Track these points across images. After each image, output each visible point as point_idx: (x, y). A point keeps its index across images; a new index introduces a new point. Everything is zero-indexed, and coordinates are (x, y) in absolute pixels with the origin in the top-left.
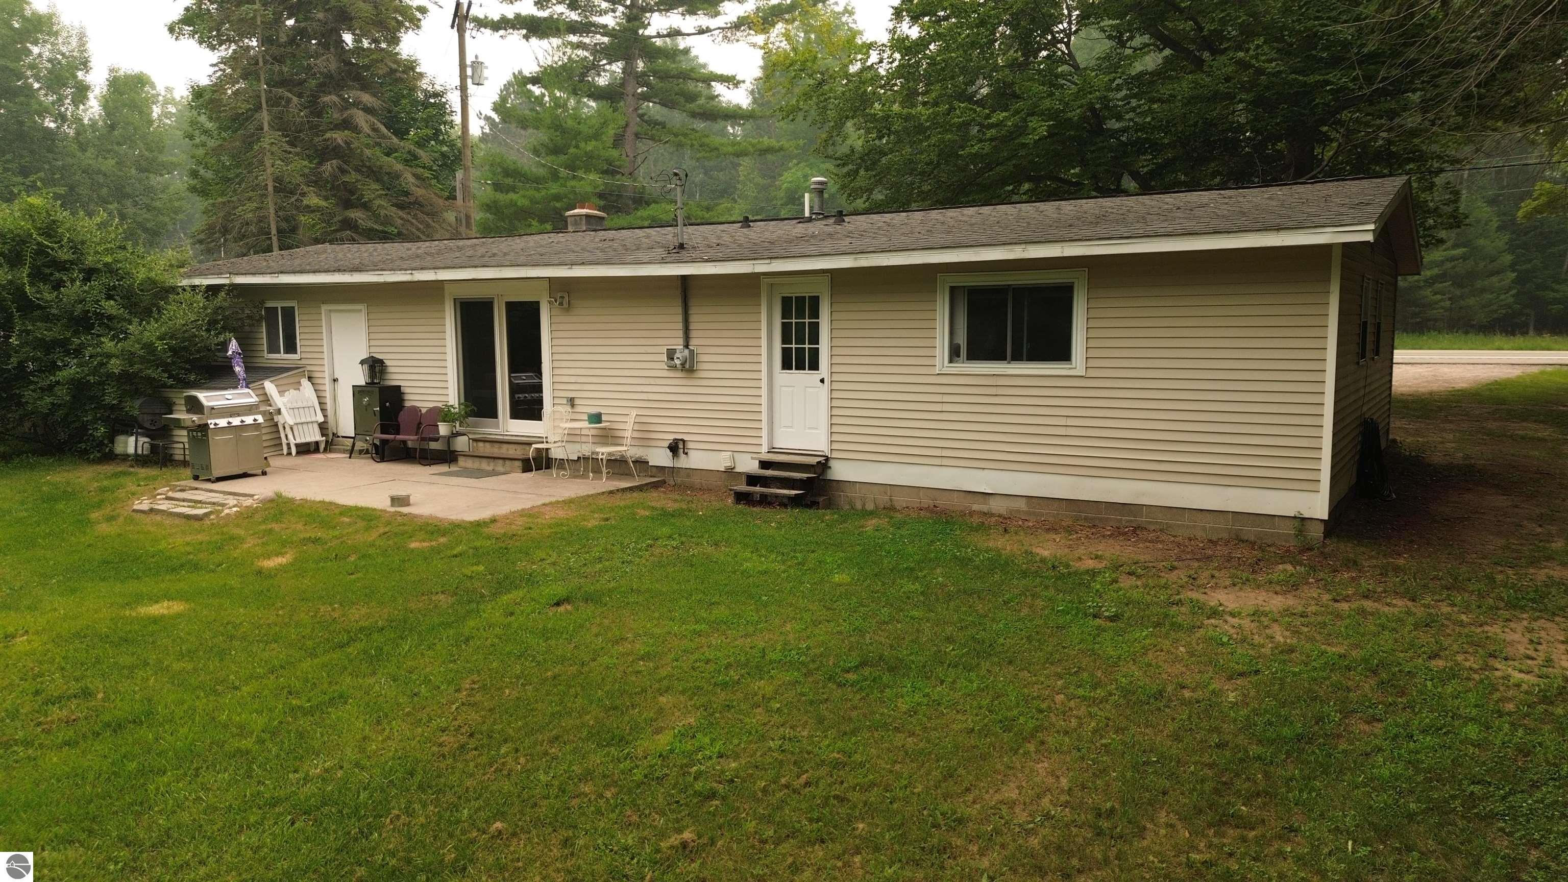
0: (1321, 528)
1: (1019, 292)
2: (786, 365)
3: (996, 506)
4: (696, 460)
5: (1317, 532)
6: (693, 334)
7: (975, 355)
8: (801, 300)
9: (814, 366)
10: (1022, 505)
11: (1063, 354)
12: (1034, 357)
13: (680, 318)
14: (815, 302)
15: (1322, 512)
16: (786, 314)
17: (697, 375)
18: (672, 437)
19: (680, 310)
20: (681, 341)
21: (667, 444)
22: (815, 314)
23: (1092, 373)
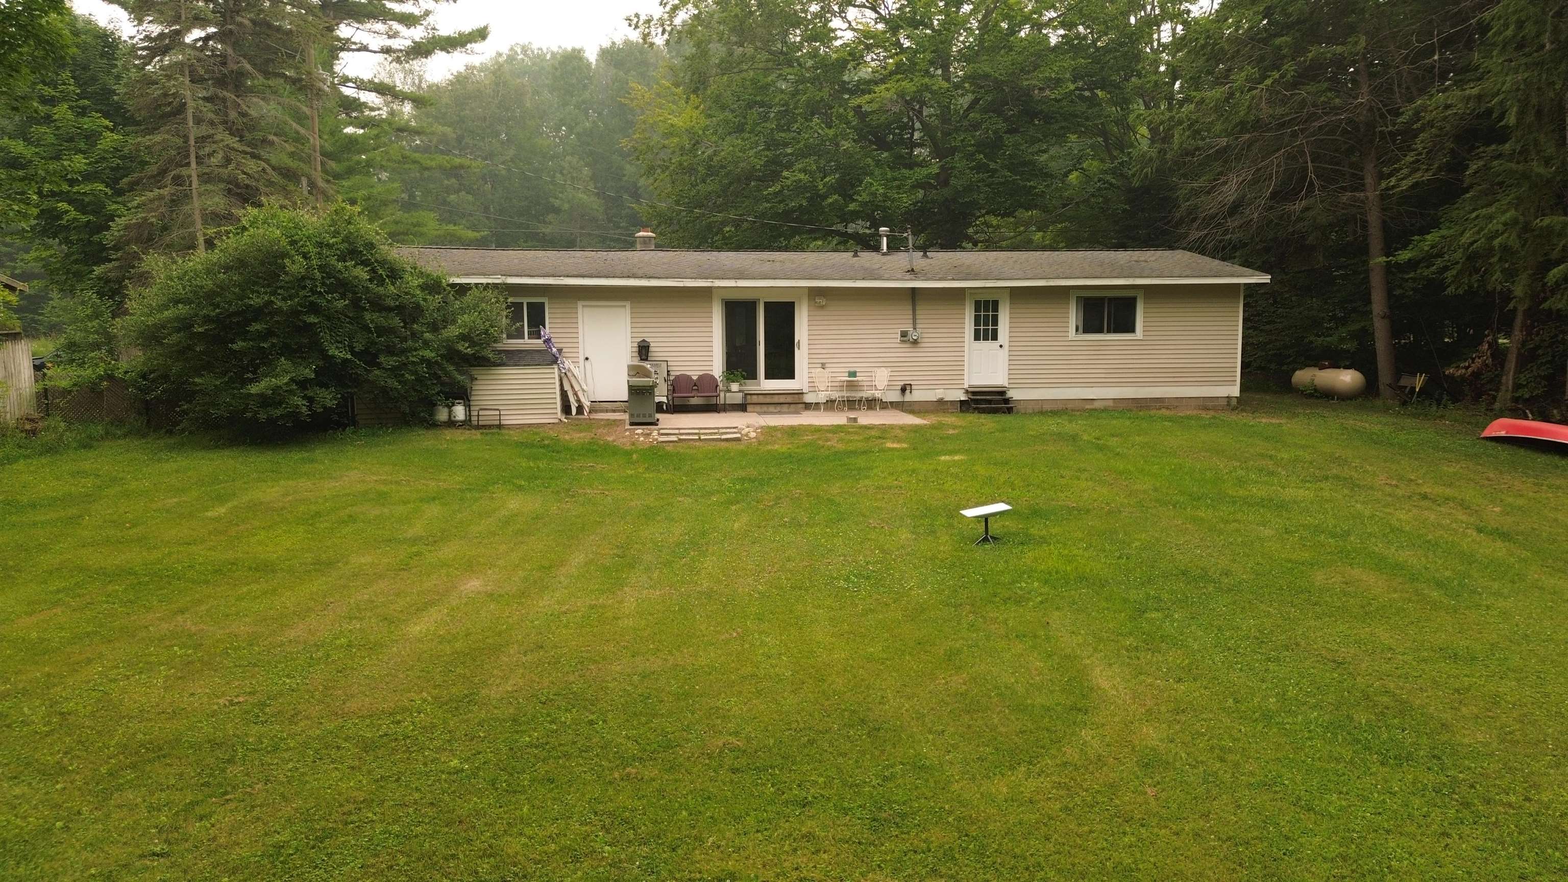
0: (1235, 400)
1: (1110, 299)
2: (977, 338)
3: (1097, 405)
4: (917, 396)
5: (1234, 402)
6: (918, 321)
7: (1086, 331)
8: (987, 303)
9: (995, 338)
10: (1111, 403)
11: (1131, 329)
12: (1116, 331)
13: (911, 312)
14: (995, 305)
15: (1237, 394)
16: (977, 309)
17: (919, 345)
18: (902, 383)
19: (911, 307)
20: (911, 326)
21: (900, 388)
22: (996, 309)
23: (1146, 338)
